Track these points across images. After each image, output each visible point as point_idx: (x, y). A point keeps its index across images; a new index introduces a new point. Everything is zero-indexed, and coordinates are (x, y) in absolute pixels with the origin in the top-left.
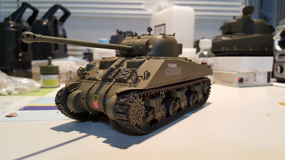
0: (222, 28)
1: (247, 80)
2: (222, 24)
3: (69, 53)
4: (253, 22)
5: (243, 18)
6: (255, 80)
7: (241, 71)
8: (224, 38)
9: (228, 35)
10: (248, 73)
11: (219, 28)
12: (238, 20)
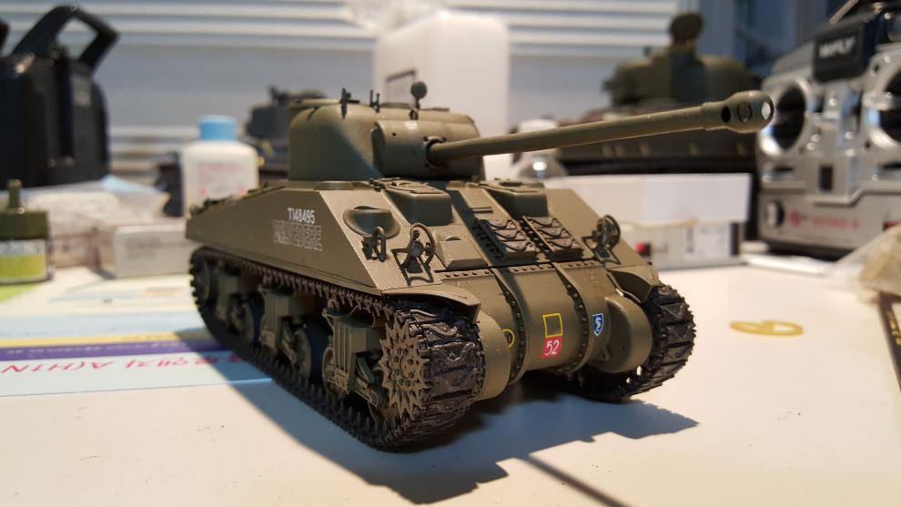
0: (609, 86)
1: (665, 250)
2: (608, 73)
3: (115, 164)
4: (699, 64)
5: (672, 54)
6: (690, 250)
7: (646, 222)
8: (611, 118)
9: (626, 108)
10: (667, 228)
11: (598, 84)
12: (658, 61)
